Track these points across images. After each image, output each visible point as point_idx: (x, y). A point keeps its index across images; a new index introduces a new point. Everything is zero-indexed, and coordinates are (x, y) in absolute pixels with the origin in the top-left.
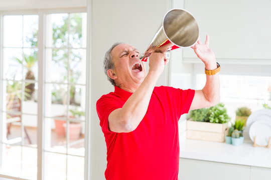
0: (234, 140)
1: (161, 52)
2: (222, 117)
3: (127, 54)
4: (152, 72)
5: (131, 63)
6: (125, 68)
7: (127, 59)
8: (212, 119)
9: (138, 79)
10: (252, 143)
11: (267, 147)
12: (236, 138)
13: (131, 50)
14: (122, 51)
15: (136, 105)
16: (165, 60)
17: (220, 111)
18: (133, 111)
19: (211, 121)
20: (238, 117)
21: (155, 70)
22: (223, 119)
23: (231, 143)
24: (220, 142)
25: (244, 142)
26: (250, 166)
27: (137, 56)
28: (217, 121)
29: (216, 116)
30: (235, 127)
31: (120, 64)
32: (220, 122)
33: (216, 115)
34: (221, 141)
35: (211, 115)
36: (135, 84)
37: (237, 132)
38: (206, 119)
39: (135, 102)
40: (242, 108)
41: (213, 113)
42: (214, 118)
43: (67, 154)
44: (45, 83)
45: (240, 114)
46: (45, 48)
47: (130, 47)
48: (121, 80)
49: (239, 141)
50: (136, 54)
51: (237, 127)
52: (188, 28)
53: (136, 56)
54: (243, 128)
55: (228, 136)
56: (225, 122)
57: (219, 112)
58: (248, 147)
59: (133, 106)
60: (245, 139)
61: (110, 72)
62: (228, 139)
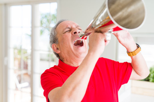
7: (69, 35)
15: (74, 89)
16: (105, 41)
27: (79, 32)
31: (63, 39)
52: (131, 9)
59: (70, 89)
61: (54, 46)
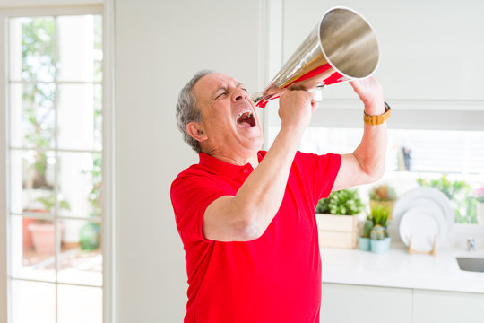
0: (375, 243)
1: (303, 88)
2: (351, 202)
3: (227, 92)
4: (291, 127)
5: (234, 111)
6: (225, 120)
8: (334, 209)
9: (250, 139)
10: (406, 249)
11: (431, 253)
12: (378, 239)
13: (233, 85)
14: (216, 87)
17: (348, 193)
18: (260, 200)
19: (332, 211)
20: (373, 202)
21: (295, 123)
22: (353, 208)
23: (369, 249)
24: (348, 248)
25: (391, 247)
26: (413, 289)
28: (344, 211)
29: (342, 203)
30: (374, 221)
32: (349, 213)
33: (340, 200)
34: (351, 246)
35: (332, 201)
36: (244, 149)
37: (379, 230)
38: (324, 208)
39: (262, 185)
40: (381, 187)
41: (335, 197)
42: (338, 205)
43: (56, 283)
44: (10, 148)
45: (378, 197)
46: (10, 82)
47: (231, 79)
48: (216, 142)
49: (382, 246)
50: (244, 94)
51: (378, 220)
53: (244, 97)
54: (388, 222)
55: (363, 237)
56: (357, 212)
57: (346, 194)
58: (400, 255)
60: (392, 241)
62: (364, 241)
